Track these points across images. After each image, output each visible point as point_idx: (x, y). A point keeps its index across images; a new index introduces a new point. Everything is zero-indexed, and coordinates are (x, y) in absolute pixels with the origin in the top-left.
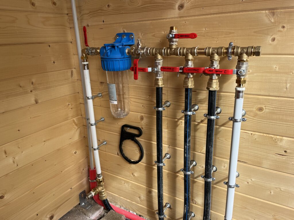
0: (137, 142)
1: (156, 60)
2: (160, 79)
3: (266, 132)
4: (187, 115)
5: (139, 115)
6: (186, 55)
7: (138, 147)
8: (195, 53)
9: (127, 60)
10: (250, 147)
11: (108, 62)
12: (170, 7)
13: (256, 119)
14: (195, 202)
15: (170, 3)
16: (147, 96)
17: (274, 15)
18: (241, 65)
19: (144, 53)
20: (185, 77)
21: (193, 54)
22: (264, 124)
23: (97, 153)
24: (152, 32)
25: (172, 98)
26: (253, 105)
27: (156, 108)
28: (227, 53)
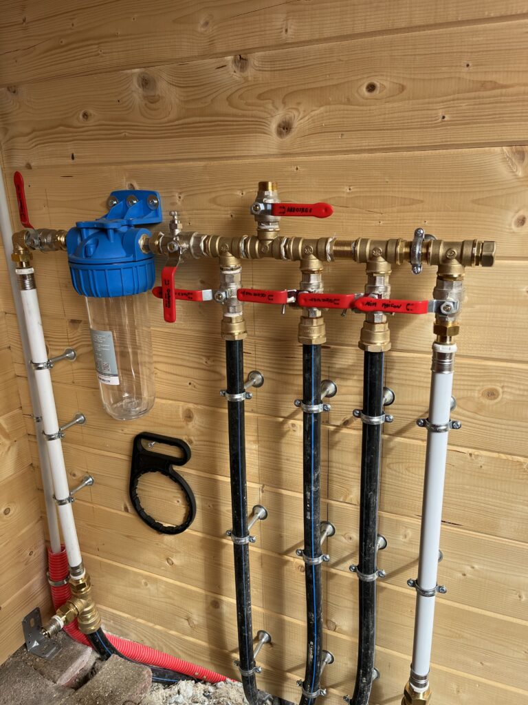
0: (177, 479)
1: (222, 269)
2: (236, 318)
3: (506, 451)
4: (310, 414)
5: (181, 407)
6: (303, 260)
7: (180, 491)
8: (328, 255)
9: (144, 265)
10: (467, 487)
11: (90, 272)
12: (256, 128)
13: (482, 418)
14: (332, 627)
15: (255, 117)
16: (201, 357)
17: (523, 159)
18: (447, 288)
19: (189, 249)
20: (301, 315)
21: (321, 256)
22: (499, 430)
23: (67, 511)
24: (208, 191)
25: (268, 365)
26: (473, 384)
27: (227, 395)
28: (410, 256)
